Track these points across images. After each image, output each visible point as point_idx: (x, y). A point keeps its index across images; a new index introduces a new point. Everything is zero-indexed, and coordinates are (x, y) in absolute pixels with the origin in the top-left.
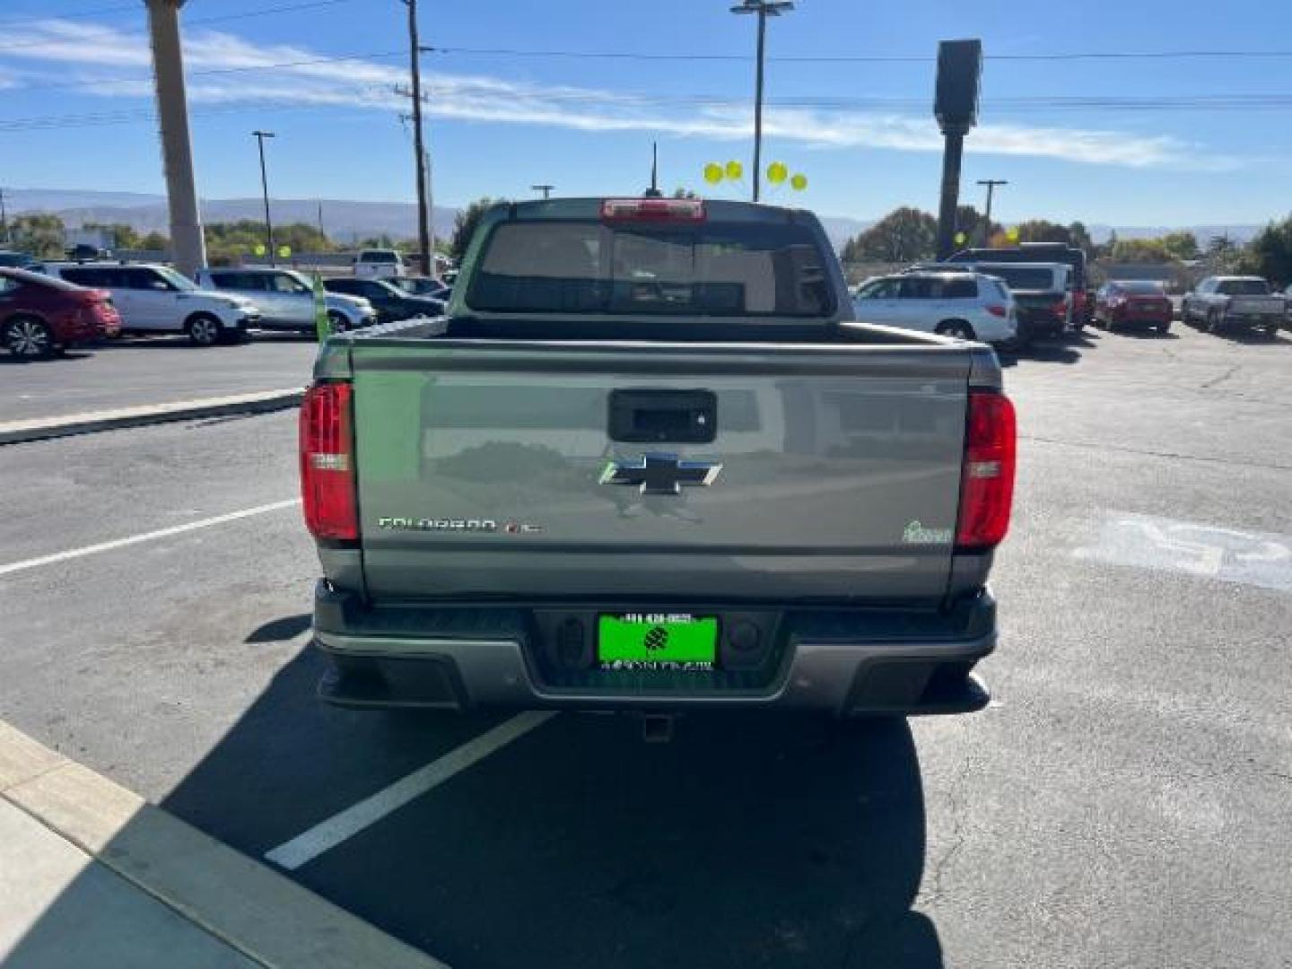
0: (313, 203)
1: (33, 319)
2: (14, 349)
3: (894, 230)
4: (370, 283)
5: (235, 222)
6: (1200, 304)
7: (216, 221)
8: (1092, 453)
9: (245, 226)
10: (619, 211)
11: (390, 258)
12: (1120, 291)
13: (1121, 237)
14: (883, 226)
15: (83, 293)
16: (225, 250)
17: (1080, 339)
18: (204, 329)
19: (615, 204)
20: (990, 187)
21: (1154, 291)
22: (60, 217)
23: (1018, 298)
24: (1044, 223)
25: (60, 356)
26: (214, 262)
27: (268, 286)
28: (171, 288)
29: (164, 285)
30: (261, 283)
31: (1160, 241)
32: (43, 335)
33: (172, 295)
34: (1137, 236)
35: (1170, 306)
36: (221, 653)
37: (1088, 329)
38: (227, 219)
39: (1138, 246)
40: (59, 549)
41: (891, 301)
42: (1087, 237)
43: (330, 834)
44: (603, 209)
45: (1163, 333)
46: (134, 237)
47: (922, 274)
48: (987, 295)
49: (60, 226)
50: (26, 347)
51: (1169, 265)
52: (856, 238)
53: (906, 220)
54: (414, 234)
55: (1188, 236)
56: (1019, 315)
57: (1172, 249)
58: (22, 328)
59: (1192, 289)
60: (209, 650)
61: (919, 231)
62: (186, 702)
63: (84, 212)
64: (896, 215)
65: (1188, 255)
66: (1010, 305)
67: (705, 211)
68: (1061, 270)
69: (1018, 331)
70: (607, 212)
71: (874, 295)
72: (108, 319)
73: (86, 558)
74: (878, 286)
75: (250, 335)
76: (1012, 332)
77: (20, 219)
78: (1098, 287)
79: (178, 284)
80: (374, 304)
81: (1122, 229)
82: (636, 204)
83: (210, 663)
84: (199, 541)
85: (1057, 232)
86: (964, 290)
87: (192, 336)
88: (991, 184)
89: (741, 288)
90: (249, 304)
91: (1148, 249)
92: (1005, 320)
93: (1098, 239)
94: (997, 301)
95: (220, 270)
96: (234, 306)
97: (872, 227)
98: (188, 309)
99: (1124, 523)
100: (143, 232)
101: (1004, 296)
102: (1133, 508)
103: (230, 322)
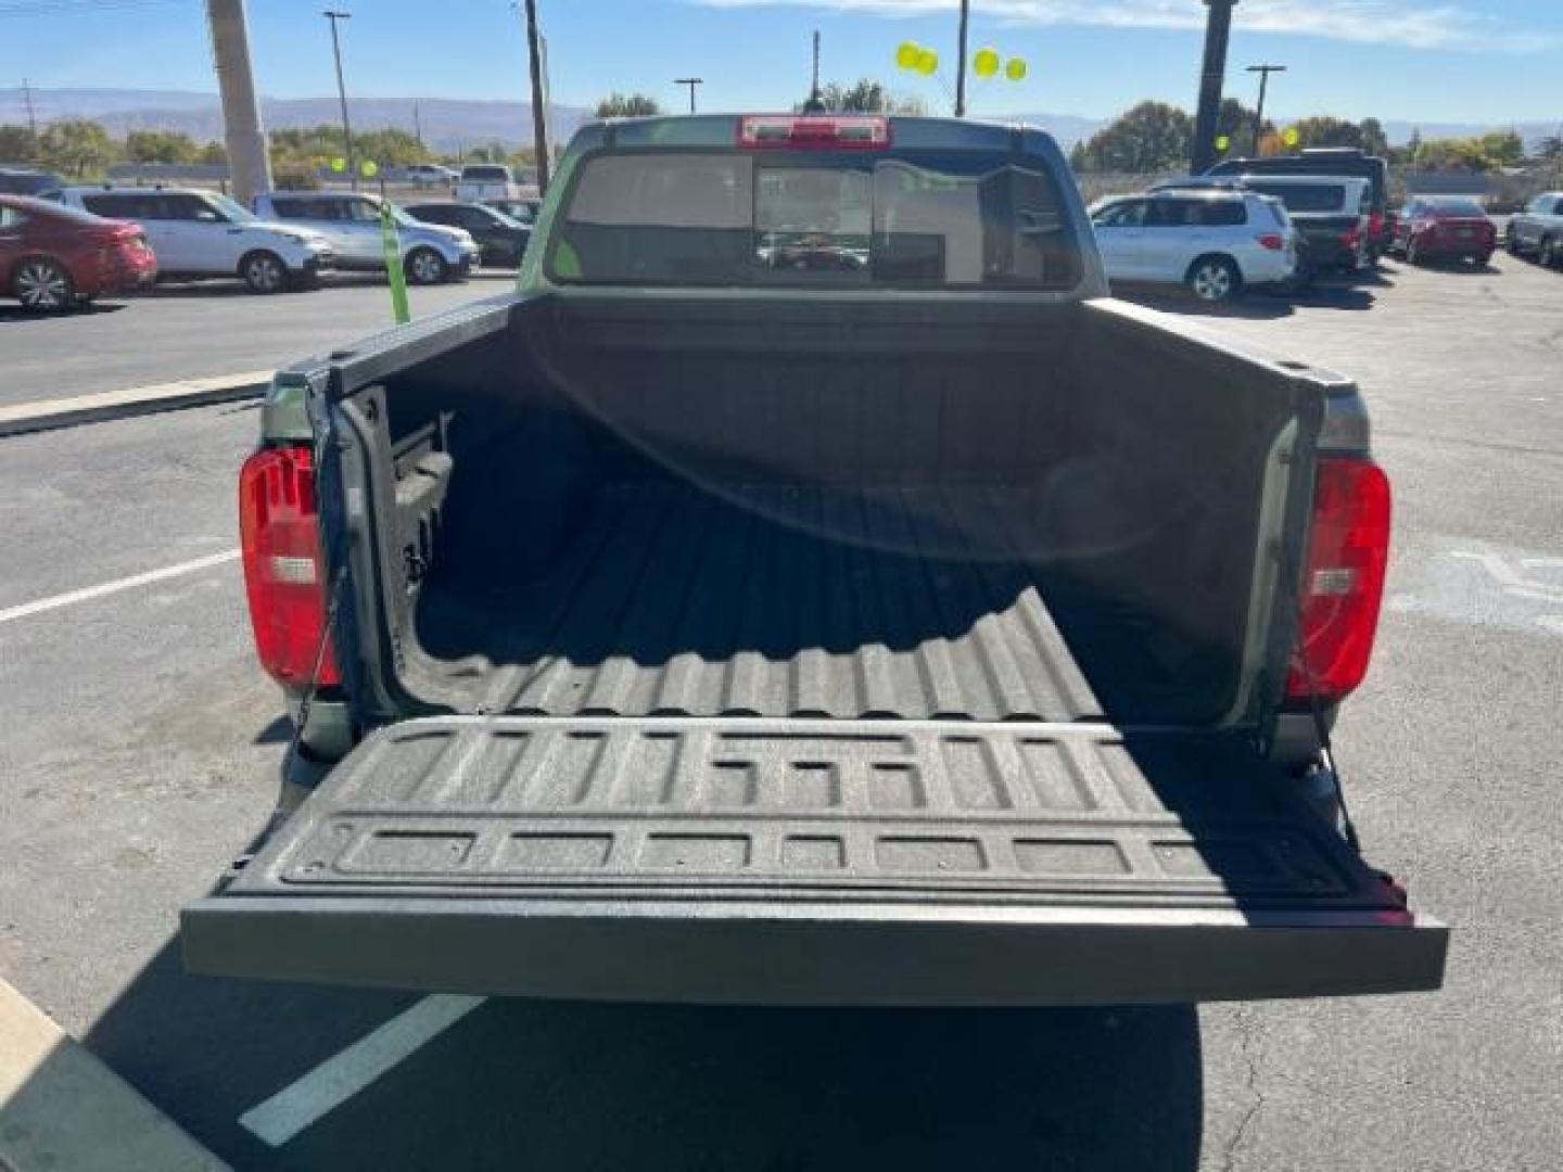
0: (407, 102)
1: (48, 262)
2: (25, 300)
3: (1133, 131)
4: (473, 209)
5: (312, 128)
6: (1531, 229)
7: (290, 127)
8: (1405, 444)
9: (324, 133)
10: (763, 136)
11: (499, 174)
12: (1427, 211)
13: (1427, 138)
14: (1121, 126)
15: (108, 227)
16: (297, 164)
17: (1374, 276)
18: (264, 272)
19: (756, 125)
20: (1264, 75)
21: (1471, 211)
22: (100, 123)
23: (1297, 223)
24: (1328, 121)
25: (85, 308)
26: (283, 182)
27: (343, 215)
28: (220, 218)
29: (209, 215)
30: (333, 211)
31: (1475, 143)
32: (60, 282)
33: (221, 228)
34: (1449, 136)
35: (1493, 230)
36: (222, 764)
37: (1384, 261)
38: (302, 125)
39: (1447, 150)
40: (32, 596)
41: (1133, 230)
42: (1381, 138)
43: (338, 1082)
44: (740, 130)
45: (1481, 267)
46: (191, 147)
47: (1175, 193)
48: (1257, 221)
49: (100, 136)
50: (40, 297)
51: (1488, 174)
52: (1086, 142)
53: (1152, 118)
54: (530, 141)
55: (1512, 137)
56: (1299, 247)
57: (1490, 153)
58: (34, 273)
59: (1522, 210)
60: (204, 760)
61: (1167, 131)
62: (164, 847)
63: (129, 116)
64: (1138, 112)
65: (1511, 161)
66: (1288, 234)
67: (889, 131)
68: (1356, 185)
69: (1297, 269)
70: (747, 136)
71: (1112, 222)
72: (140, 262)
73: (64, 611)
74: (1115, 210)
75: (321, 278)
76: (1289, 270)
77: (52, 128)
78: (1400, 205)
79: (228, 214)
80: (476, 235)
81: (1429, 127)
82: (788, 124)
83: (205, 778)
84: (215, 584)
85: (1344, 132)
86: (1230, 214)
87: (249, 281)
88: (1265, 69)
89: (940, 240)
90: (318, 239)
91: (1460, 153)
92: (1280, 255)
93: (1396, 140)
94: (1270, 228)
95: (286, 194)
96: (299, 240)
97: (1105, 127)
98: (240, 247)
99: (1456, 554)
100: (201, 142)
101: (1281, 223)
102: (1466, 530)
103: (295, 262)
